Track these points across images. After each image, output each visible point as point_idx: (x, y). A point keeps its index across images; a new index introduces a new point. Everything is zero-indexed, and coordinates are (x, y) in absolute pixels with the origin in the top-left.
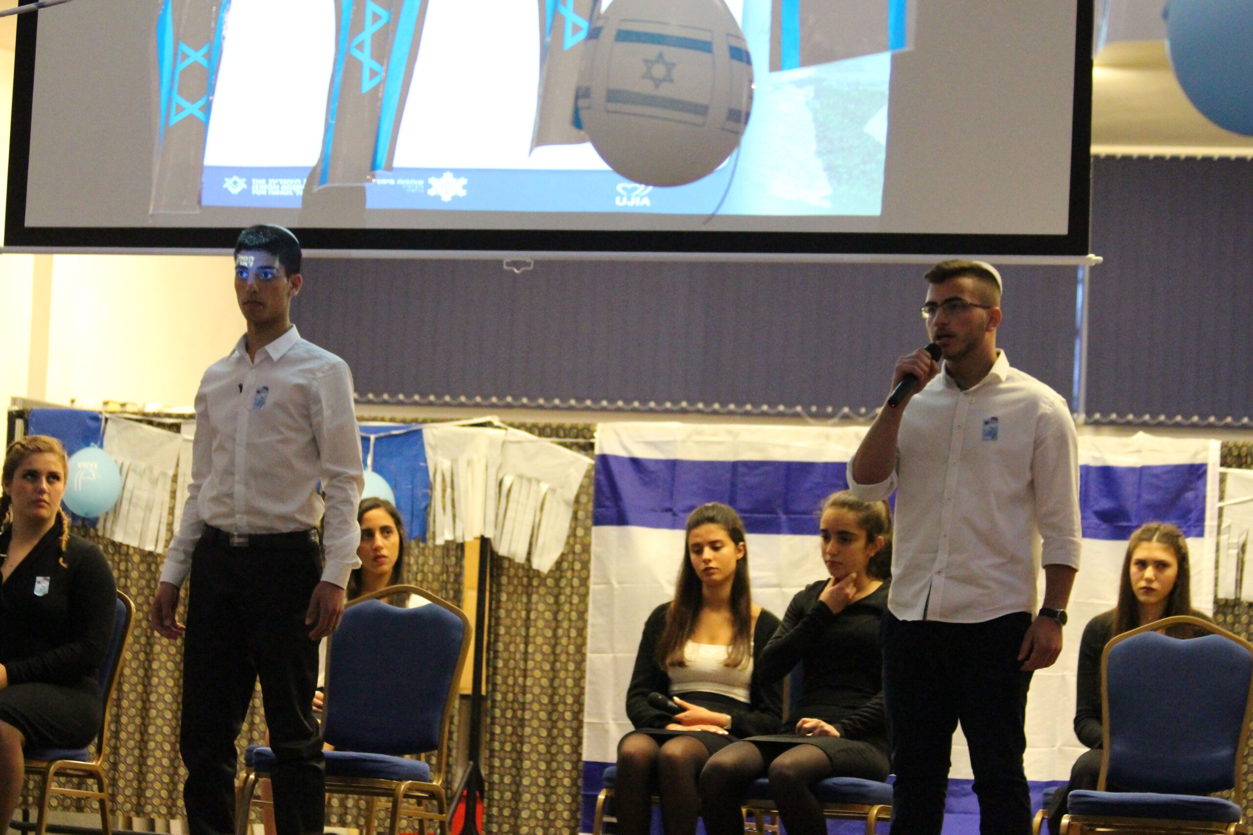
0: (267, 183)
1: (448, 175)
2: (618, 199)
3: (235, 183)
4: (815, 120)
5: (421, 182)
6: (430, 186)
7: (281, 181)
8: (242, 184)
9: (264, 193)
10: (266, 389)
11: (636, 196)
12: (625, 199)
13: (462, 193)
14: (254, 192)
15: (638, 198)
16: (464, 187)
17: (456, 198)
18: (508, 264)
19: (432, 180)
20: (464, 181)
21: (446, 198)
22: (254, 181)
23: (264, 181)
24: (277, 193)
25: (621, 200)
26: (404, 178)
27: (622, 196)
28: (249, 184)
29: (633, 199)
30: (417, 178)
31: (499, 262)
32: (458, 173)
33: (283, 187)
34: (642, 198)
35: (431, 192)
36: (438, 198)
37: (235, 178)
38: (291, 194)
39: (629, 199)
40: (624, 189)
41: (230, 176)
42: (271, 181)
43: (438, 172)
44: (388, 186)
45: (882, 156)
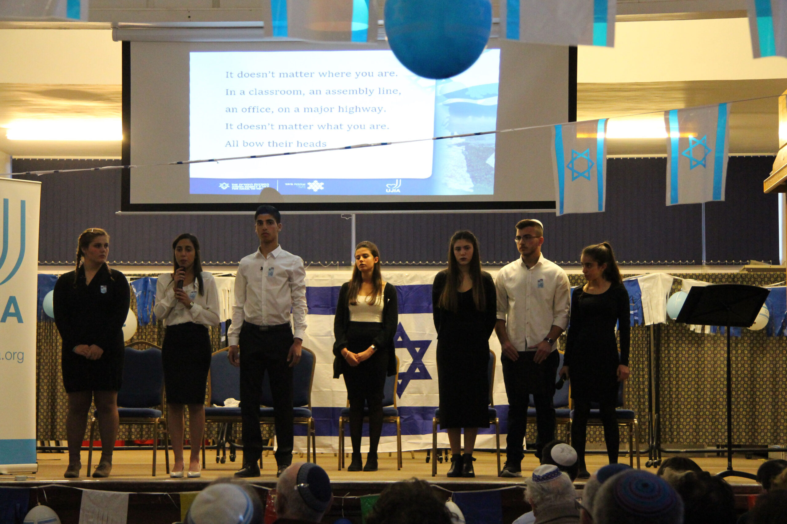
0: (238, 185)
1: (316, 181)
2: (387, 190)
3: (224, 185)
4: (466, 159)
5: (304, 184)
6: (308, 186)
7: (244, 184)
8: (227, 186)
9: (237, 189)
10: (273, 268)
11: (394, 189)
12: (390, 190)
13: (322, 188)
14: (233, 189)
15: (395, 190)
16: (323, 186)
17: (319, 190)
18: (343, 216)
19: (309, 184)
20: (322, 184)
21: (315, 190)
22: (233, 184)
23: (237, 184)
24: (243, 189)
25: (388, 191)
26: (297, 183)
27: (388, 189)
28: (231, 186)
29: (393, 190)
30: (303, 183)
31: (339, 215)
32: (320, 180)
33: (245, 187)
34: (397, 189)
35: (309, 188)
36: (312, 190)
37: (224, 183)
38: (249, 189)
39: (391, 190)
40: (389, 186)
41: (222, 183)
42: (240, 184)
43: (312, 180)
44: (290, 185)
45: (493, 172)
